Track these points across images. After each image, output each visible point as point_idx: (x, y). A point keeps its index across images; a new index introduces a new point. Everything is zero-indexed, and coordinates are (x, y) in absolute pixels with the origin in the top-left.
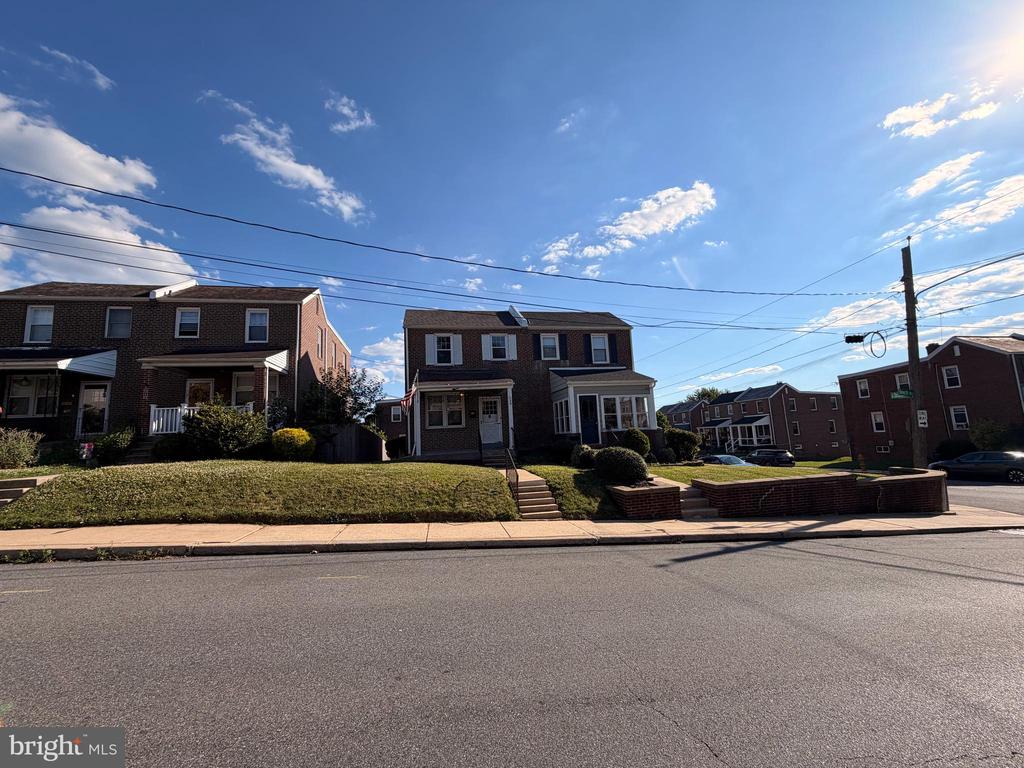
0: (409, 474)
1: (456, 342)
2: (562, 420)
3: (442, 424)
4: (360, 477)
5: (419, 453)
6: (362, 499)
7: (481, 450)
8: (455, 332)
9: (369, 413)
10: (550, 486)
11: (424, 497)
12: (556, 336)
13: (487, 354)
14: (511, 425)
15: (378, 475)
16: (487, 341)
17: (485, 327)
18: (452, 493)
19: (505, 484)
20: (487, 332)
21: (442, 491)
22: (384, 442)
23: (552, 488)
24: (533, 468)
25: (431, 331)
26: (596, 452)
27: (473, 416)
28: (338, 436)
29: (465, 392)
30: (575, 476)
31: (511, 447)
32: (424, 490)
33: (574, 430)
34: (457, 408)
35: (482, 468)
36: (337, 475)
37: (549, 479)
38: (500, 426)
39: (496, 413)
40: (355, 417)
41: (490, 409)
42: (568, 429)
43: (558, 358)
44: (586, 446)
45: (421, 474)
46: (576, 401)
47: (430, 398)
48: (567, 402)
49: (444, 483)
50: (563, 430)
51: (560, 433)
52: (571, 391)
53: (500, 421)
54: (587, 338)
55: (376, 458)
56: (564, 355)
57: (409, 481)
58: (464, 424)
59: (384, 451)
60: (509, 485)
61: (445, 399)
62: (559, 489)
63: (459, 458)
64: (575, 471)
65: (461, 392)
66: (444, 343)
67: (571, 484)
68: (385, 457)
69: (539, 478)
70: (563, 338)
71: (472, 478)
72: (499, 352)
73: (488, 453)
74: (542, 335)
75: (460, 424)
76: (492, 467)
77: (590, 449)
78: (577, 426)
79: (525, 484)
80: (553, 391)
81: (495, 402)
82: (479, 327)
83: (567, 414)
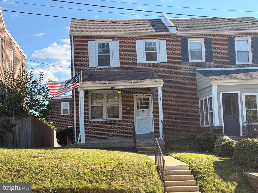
0: (75, 158)
1: (114, 47)
2: (207, 114)
3: (102, 117)
4: (35, 159)
5: (83, 141)
6: (37, 177)
7: (135, 140)
8: (113, 38)
9: (42, 108)
10: (193, 171)
11: (86, 176)
12: (202, 40)
13: (141, 58)
14: (161, 118)
15: (49, 158)
16: (140, 46)
17: (139, 33)
18: (109, 173)
19: (154, 168)
20: (141, 38)
21: (101, 172)
22: (55, 132)
23: (194, 173)
24: (179, 155)
25: (93, 38)
26: (235, 142)
27: (128, 110)
28: (17, 127)
29: (122, 90)
30: (215, 163)
31: (161, 138)
32: (87, 171)
33: (217, 123)
34: (115, 104)
35: (135, 154)
36: (17, 158)
37: (192, 164)
38: (152, 119)
39: (148, 108)
40: (30, 111)
41: (144, 105)
42: (212, 123)
43: (204, 60)
44: (227, 138)
45: (84, 158)
46: (219, 98)
47: (92, 95)
48: (211, 99)
49: (103, 165)
50: (207, 123)
51: (205, 125)
52: (214, 89)
53: (152, 115)
54: (231, 42)
55: (48, 145)
56: (209, 57)
57: (74, 163)
58: (121, 118)
59: (55, 140)
60: (157, 169)
61: (105, 96)
62: (200, 173)
63: (116, 146)
64: (216, 159)
65: (119, 90)
66: (105, 48)
67: (211, 169)
68: (56, 144)
69: (183, 164)
70: (209, 42)
71: (126, 162)
72: (151, 56)
73: (141, 142)
74: (190, 40)
75: (118, 117)
76: (144, 153)
77: (231, 140)
78: (220, 120)
79: (171, 168)
80: (198, 89)
81: (148, 99)
82: (134, 33)
83: (211, 109)
